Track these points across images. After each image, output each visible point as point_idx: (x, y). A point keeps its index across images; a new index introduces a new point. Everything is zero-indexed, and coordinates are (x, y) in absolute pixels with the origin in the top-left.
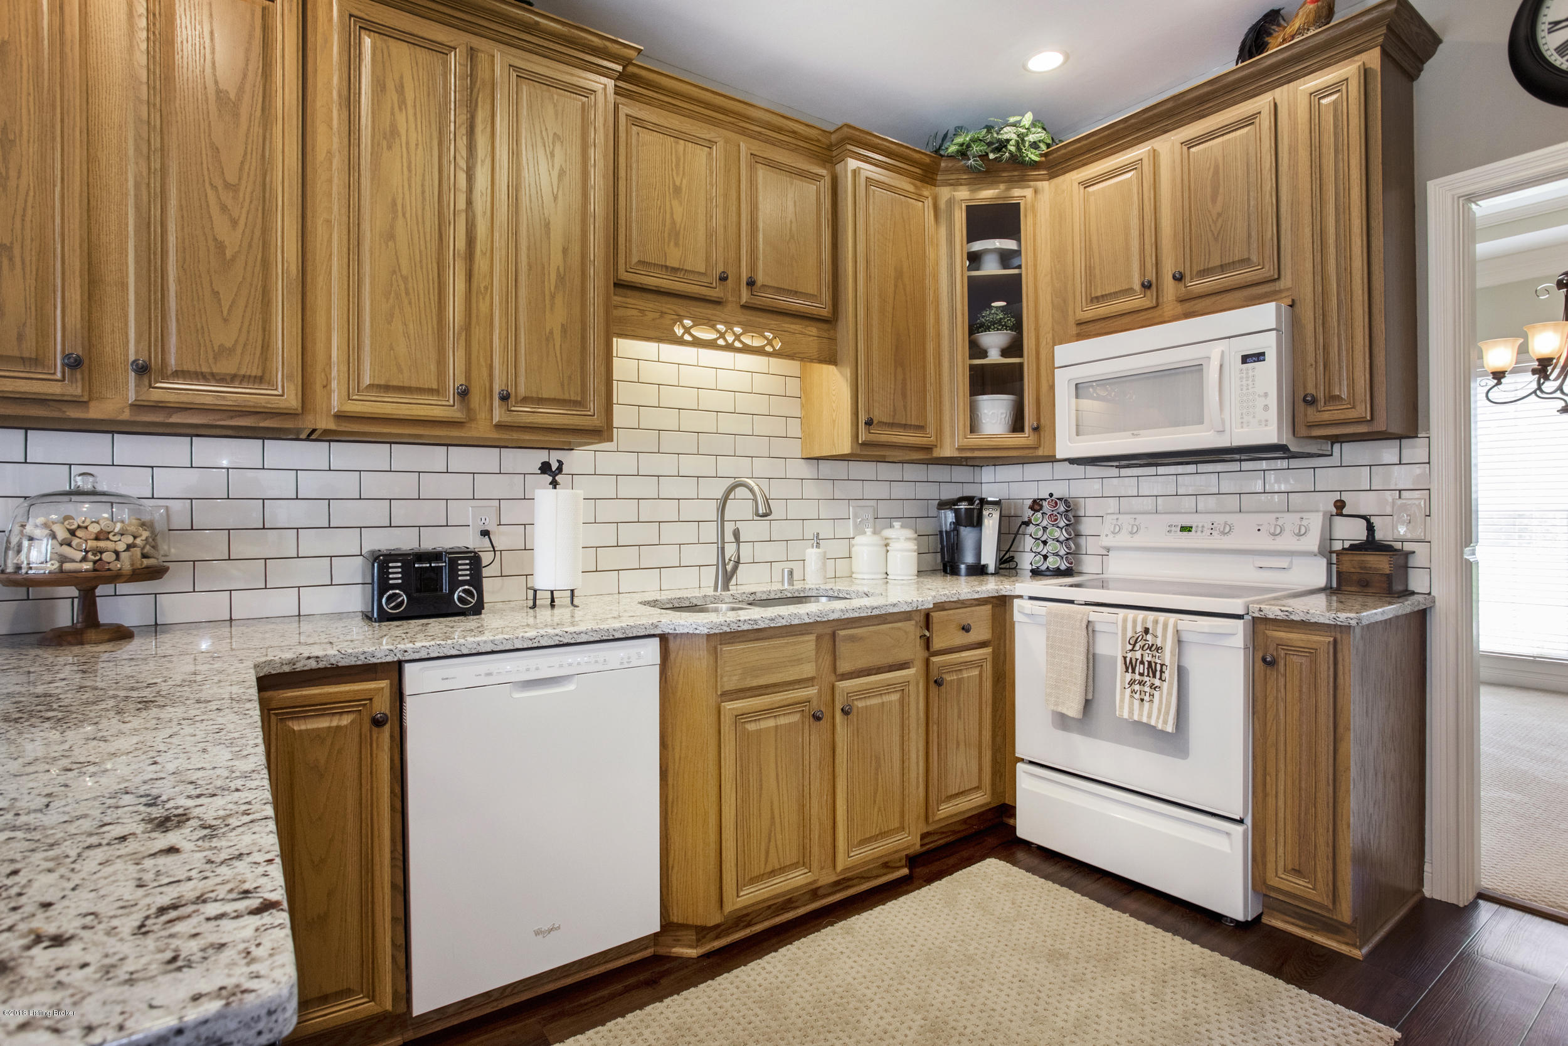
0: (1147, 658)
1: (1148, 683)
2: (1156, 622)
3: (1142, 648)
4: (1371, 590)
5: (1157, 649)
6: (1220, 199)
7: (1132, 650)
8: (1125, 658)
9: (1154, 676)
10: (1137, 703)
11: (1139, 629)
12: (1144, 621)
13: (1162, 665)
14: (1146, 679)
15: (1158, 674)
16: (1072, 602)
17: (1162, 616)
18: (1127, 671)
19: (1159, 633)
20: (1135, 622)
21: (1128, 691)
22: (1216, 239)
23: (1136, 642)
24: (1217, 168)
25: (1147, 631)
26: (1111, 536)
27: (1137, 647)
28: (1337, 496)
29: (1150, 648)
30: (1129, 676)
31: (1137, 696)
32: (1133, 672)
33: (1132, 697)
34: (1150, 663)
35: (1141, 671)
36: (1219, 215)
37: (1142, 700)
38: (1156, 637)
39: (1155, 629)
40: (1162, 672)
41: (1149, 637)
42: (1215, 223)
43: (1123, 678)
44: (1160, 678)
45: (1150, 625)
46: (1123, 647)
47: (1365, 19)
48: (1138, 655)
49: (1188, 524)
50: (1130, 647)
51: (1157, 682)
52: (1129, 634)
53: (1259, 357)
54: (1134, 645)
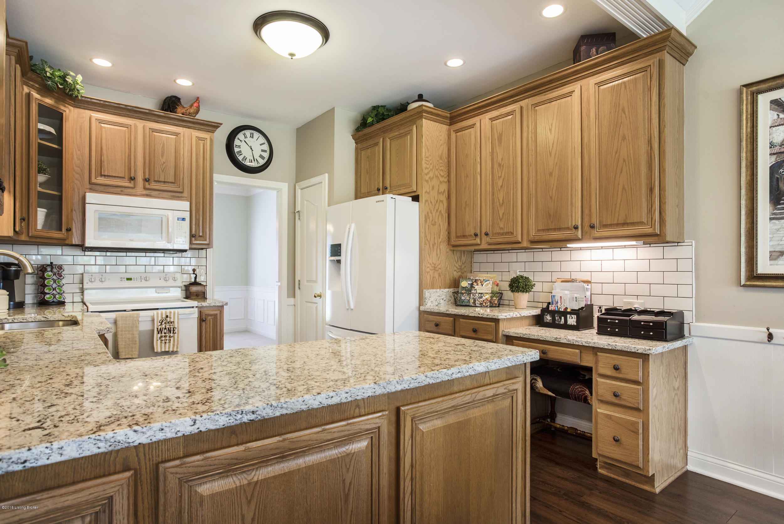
0: (167, 327)
1: (168, 336)
2: (171, 313)
3: (165, 323)
4: (199, 297)
5: (171, 323)
6: (165, 156)
7: (161, 325)
8: (158, 329)
9: (170, 333)
10: (163, 344)
11: (164, 316)
12: (166, 313)
13: (173, 328)
14: (167, 334)
15: (172, 332)
16: (125, 311)
17: (172, 310)
18: (159, 333)
19: (172, 316)
20: (162, 314)
21: (159, 341)
22: (163, 171)
23: (162, 321)
24: (164, 144)
25: (167, 317)
26: (90, 283)
27: (163, 323)
28: (193, 267)
29: (168, 323)
30: (159, 335)
31: (163, 342)
32: (161, 333)
33: (161, 343)
34: (168, 328)
35: (165, 332)
36: (164, 163)
37: (166, 343)
38: (171, 318)
39: (170, 315)
40: (174, 330)
41: (168, 319)
42: (162, 165)
43: (157, 336)
44: (173, 333)
45: (168, 314)
46: (157, 324)
47: (213, 124)
48: (164, 326)
49: (130, 277)
50: (160, 324)
51: (172, 335)
52: (160, 319)
53: (184, 219)
54: (162, 323)
